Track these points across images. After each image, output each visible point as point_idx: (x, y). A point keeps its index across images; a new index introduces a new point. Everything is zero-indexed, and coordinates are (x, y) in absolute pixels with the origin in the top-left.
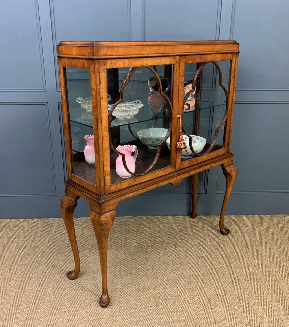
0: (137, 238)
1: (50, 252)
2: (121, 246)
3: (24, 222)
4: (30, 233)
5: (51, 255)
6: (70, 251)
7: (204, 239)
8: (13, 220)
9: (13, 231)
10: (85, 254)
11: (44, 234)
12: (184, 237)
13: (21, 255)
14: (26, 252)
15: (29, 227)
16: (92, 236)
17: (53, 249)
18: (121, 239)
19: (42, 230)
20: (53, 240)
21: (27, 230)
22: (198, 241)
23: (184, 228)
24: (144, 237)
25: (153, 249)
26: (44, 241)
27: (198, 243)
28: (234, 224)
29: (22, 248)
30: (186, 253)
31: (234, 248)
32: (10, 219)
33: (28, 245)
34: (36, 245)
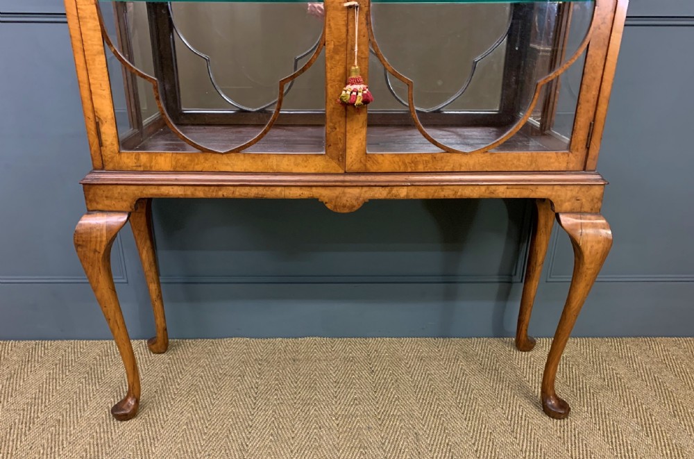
0: (336, 402)
1: (92, 441)
2: (293, 426)
3: (48, 349)
4: (54, 381)
5: (94, 452)
6: (148, 440)
7: (520, 406)
8: (22, 343)
9: (11, 374)
10: (189, 451)
11: (89, 384)
12: (466, 400)
13: (10, 452)
14: (25, 440)
15: (56, 365)
16: (216, 394)
17: (104, 432)
18: (295, 403)
19: (88, 373)
20: (109, 405)
21: (48, 372)
22: (505, 414)
23: (463, 373)
24: (356, 399)
25: (382, 438)
26: (86, 406)
27: (507, 419)
28: (593, 363)
29: (20, 427)
30: (476, 451)
31: (612, 438)
32: (15, 340)
33: (38, 417)
34: (61, 419)
